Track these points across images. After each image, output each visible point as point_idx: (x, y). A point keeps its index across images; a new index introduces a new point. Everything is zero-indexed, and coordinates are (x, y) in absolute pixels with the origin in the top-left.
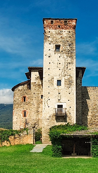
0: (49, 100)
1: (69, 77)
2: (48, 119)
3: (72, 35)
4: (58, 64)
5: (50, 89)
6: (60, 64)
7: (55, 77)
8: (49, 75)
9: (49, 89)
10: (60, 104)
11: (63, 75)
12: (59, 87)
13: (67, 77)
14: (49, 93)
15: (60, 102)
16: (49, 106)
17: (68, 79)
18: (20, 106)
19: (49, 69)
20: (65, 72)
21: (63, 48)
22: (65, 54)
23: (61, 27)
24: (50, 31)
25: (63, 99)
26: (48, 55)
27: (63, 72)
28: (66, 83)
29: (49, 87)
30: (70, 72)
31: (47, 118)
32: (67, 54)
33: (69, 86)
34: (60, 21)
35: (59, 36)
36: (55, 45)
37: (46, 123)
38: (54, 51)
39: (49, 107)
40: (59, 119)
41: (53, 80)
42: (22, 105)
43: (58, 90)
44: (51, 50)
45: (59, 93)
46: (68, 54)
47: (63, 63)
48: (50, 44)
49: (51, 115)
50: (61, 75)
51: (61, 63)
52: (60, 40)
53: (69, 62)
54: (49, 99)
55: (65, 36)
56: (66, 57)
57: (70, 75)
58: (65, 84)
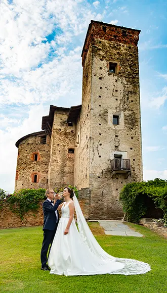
0: (101, 145)
1: (130, 112)
2: (99, 177)
3: (133, 53)
4: (114, 91)
5: (102, 128)
6: (116, 91)
7: (109, 111)
8: (100, 106)
9: (100, 128)
10: (119, 153)
11: (122, 109)
12: (116, 127)
13: (128, 112)
14: (100, 134)
15: (118, 150)
16: (100, 155)
17: (130, 115)
18: (28, 167)
19: (100, 97)
20: (125, 104)
21: (122, 69)
22: (124, 78)
23: (117, 38)
24: (101, 40)
25: (124, 146)
26: (99, 76)
27: (122, 104)
28: (127, 121)
29: (100, 124)
30: (131, 105)
31: (97, 175)
32: (127, 79)
33: (131, 126)
34: (116, 29)
35: (115, 51)
36: (108, 62)
37: (96, 183)
38: (108, 71)
39: (100, 157)
40: (117, 178)
41: (106, 114)
42: (32, 165)
43: (115, 131)
44: (103, 68)
45: (116, 136)
46: (129, 78)
47: (122, 91)
48: (101, 60)
49: (104, 171)
50: (118, 108)
51: (119, 89)
52: (117, 56)
53: (130, 90)
54: (100, 143)
55: (123, 52)
56: (126, 83)
57: (132, 110)
58: (125, 122)
